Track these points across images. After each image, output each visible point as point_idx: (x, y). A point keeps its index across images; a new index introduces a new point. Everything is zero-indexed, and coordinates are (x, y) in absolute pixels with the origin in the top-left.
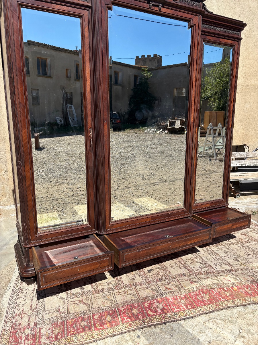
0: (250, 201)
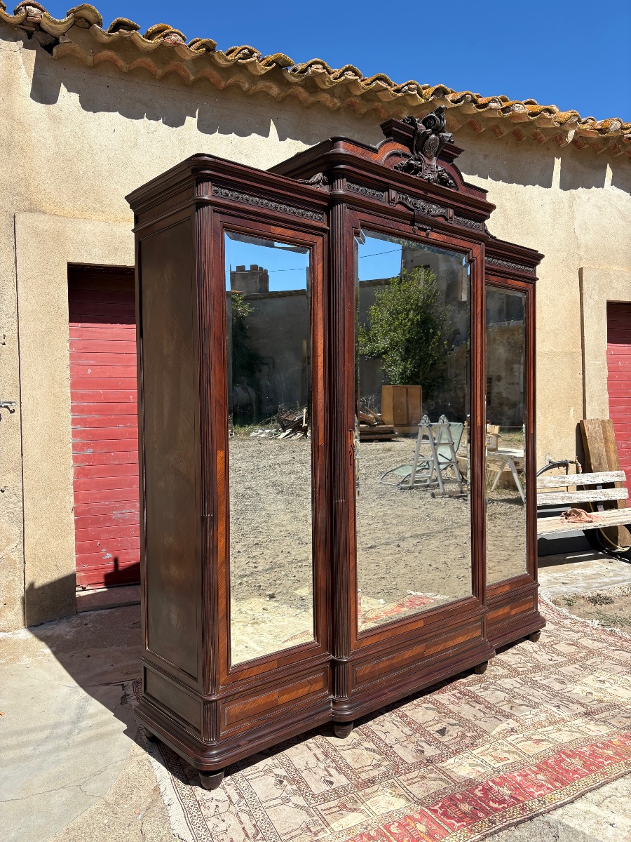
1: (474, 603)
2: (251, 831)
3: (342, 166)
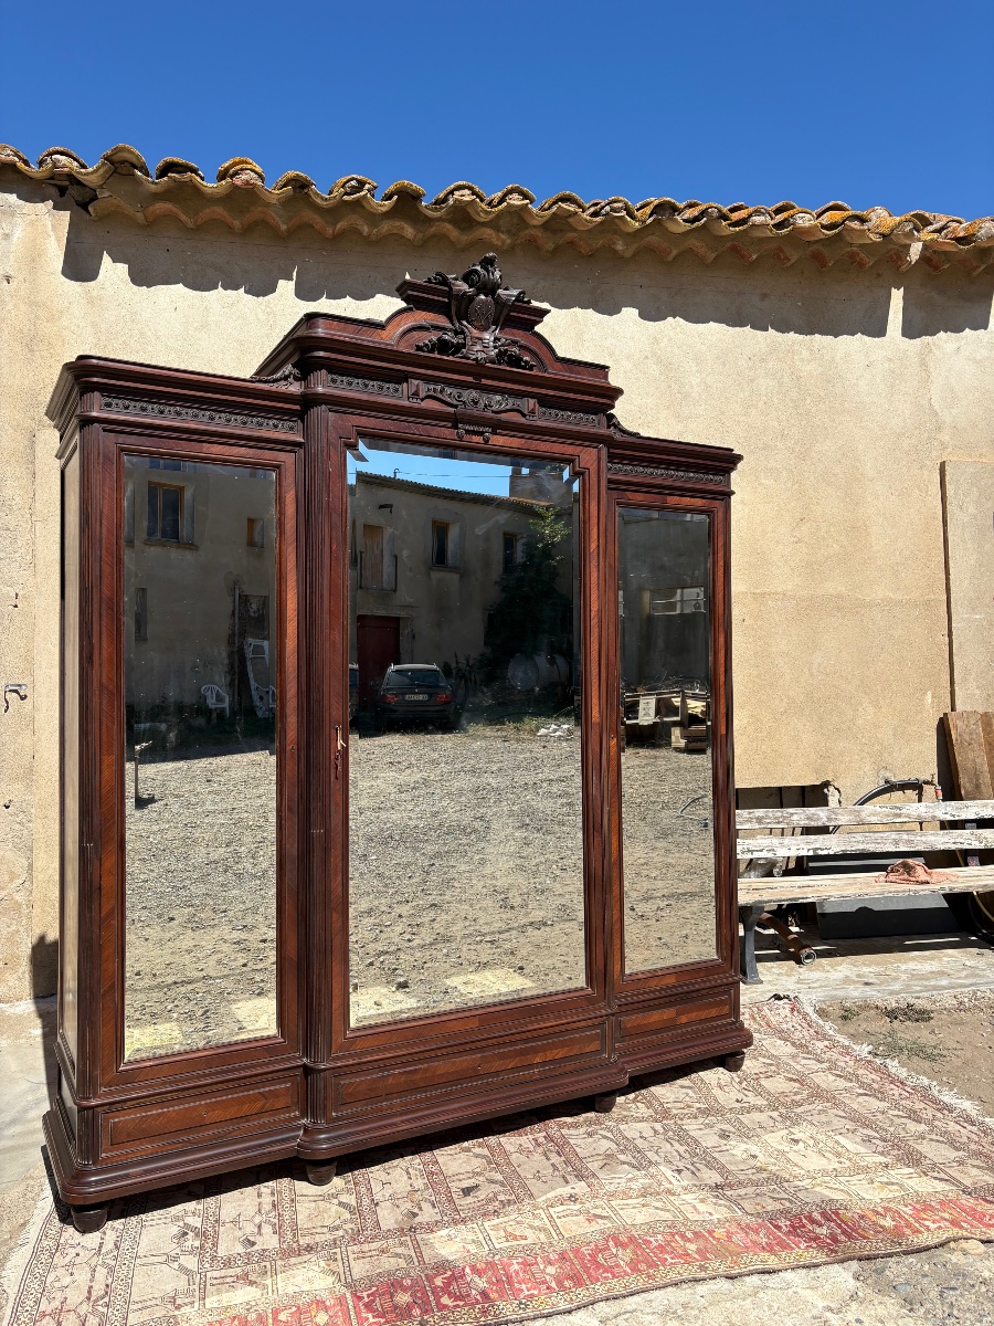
0: (848, 973)
1: (589, 999)
2: (98, 1289)
3: (321, 354)
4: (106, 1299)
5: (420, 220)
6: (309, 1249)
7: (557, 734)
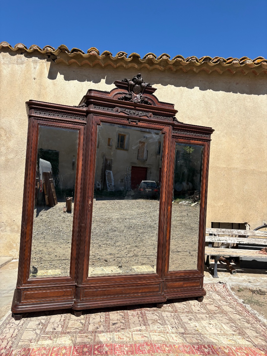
1: (156, 277)
3: (92, 100)
4: (15, 338)
5: (139, 63)
6: (68, 333)
7: (185, 204)
